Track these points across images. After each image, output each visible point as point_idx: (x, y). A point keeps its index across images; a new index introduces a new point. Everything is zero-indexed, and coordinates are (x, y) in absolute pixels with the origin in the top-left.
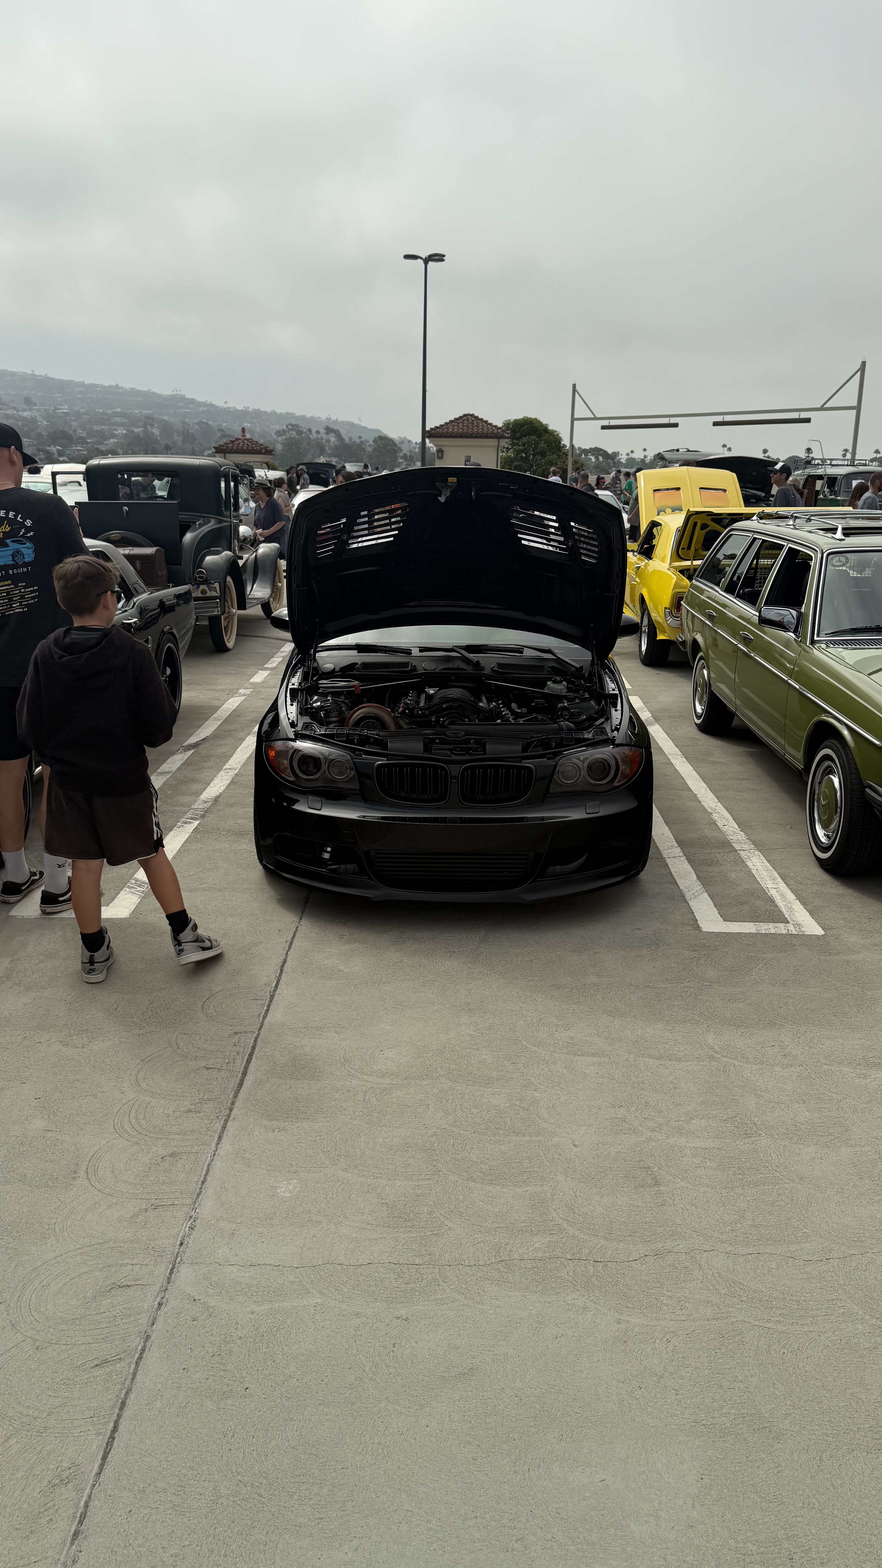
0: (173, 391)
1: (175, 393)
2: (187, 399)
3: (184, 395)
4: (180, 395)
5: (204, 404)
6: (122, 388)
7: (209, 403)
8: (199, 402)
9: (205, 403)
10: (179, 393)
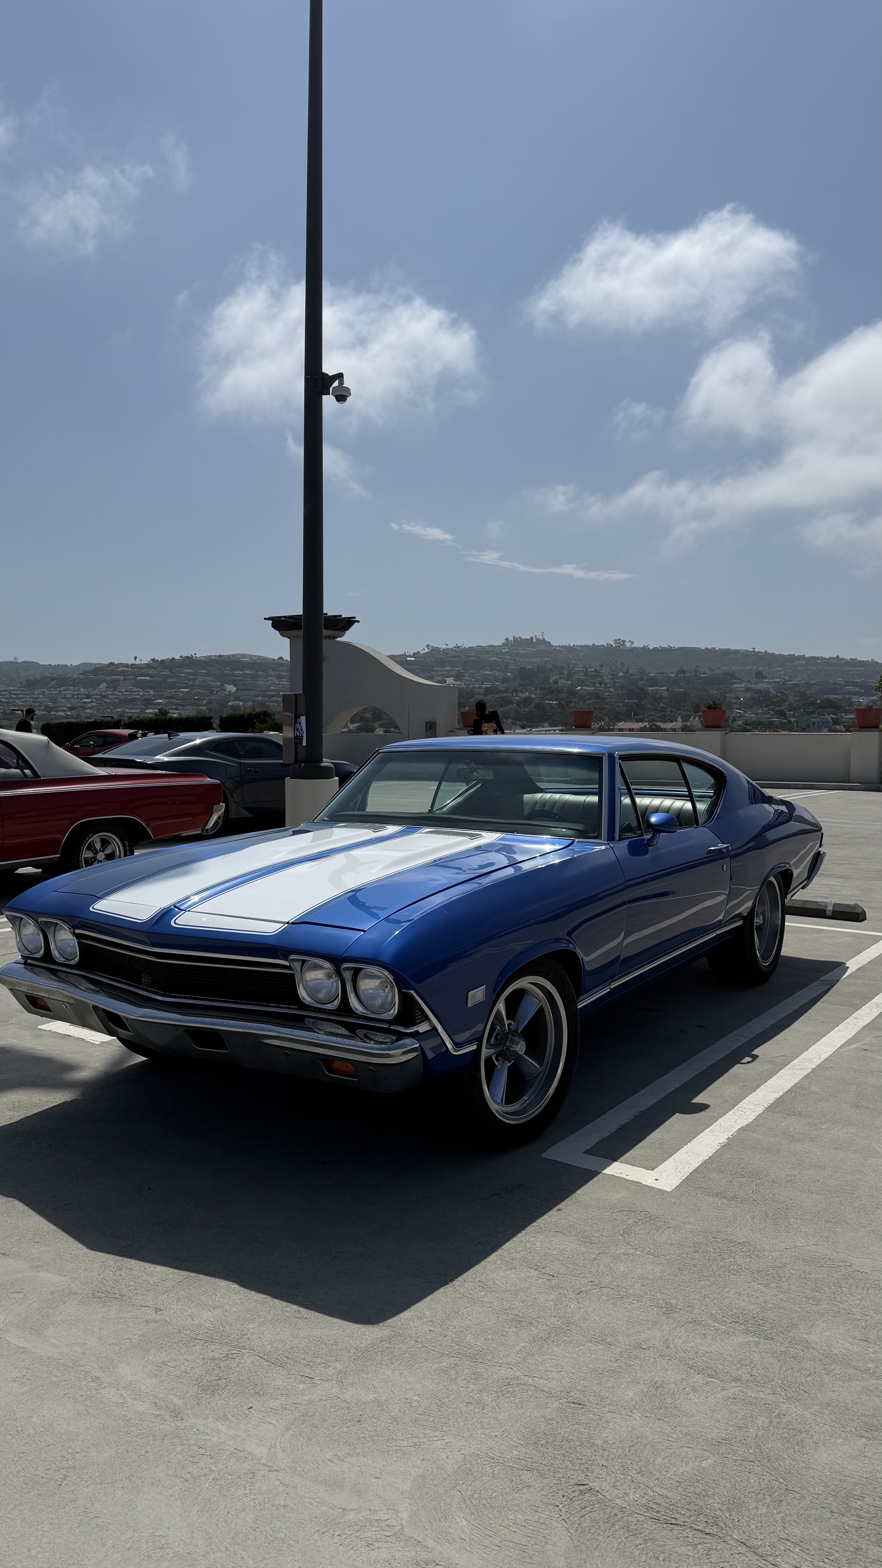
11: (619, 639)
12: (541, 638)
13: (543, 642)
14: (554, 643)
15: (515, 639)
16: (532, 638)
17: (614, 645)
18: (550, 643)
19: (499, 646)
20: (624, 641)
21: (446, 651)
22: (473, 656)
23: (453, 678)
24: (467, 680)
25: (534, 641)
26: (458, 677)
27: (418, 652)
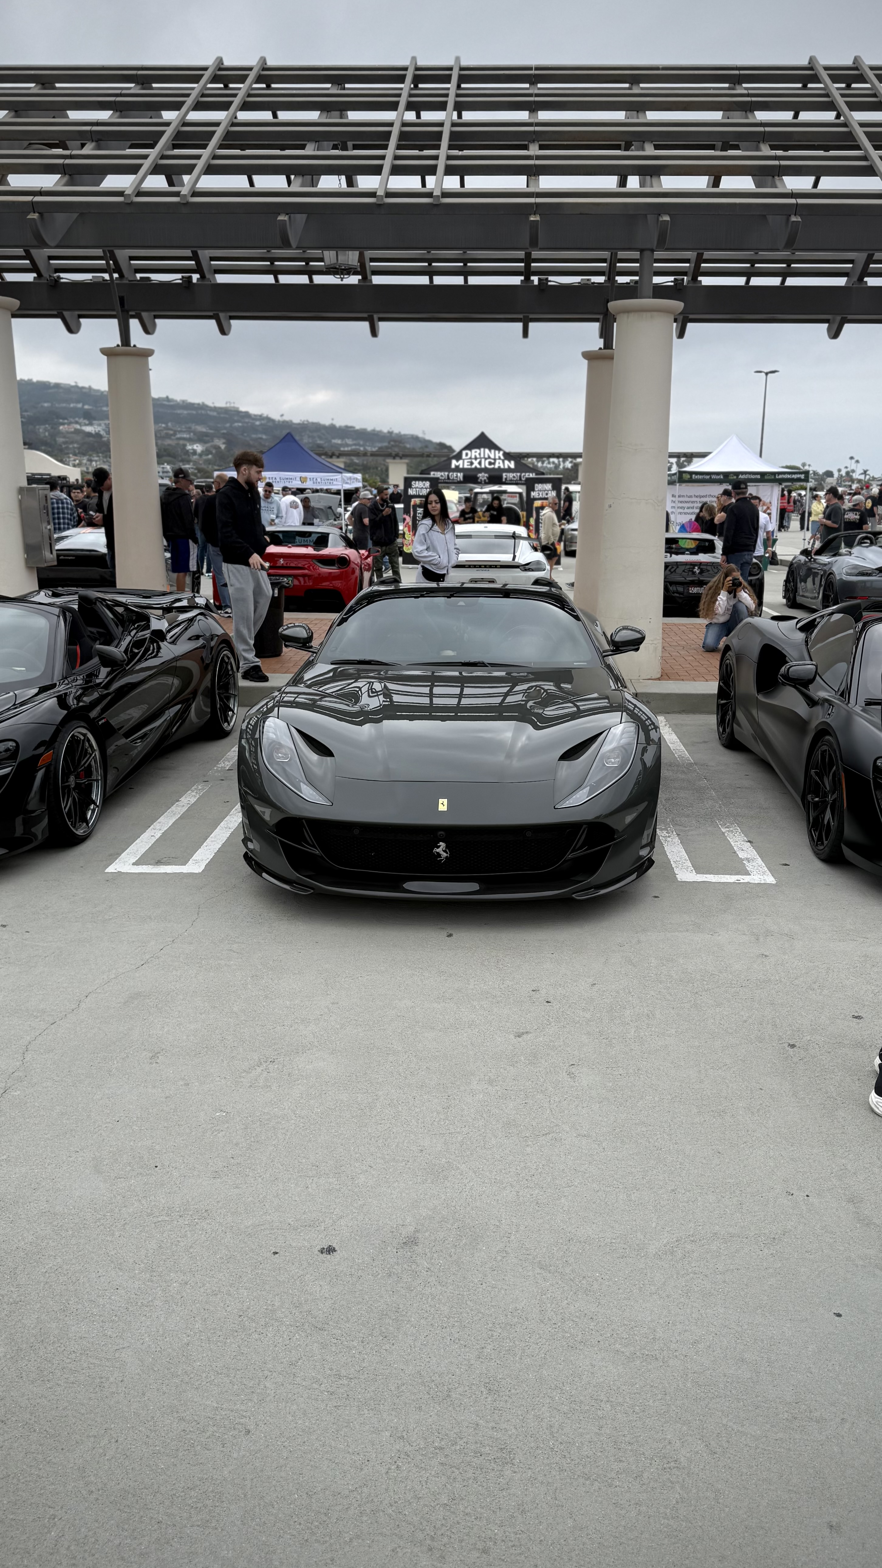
0: (226, 403)
1: (228, 405)
2: (241, 412)
3: (238, 408)
4: (234, 407)
5: (261, 418)
6: (172, 400)
7: (265, 415)
8: (255, 415)
9: (261, 416)
10: (232, 405)
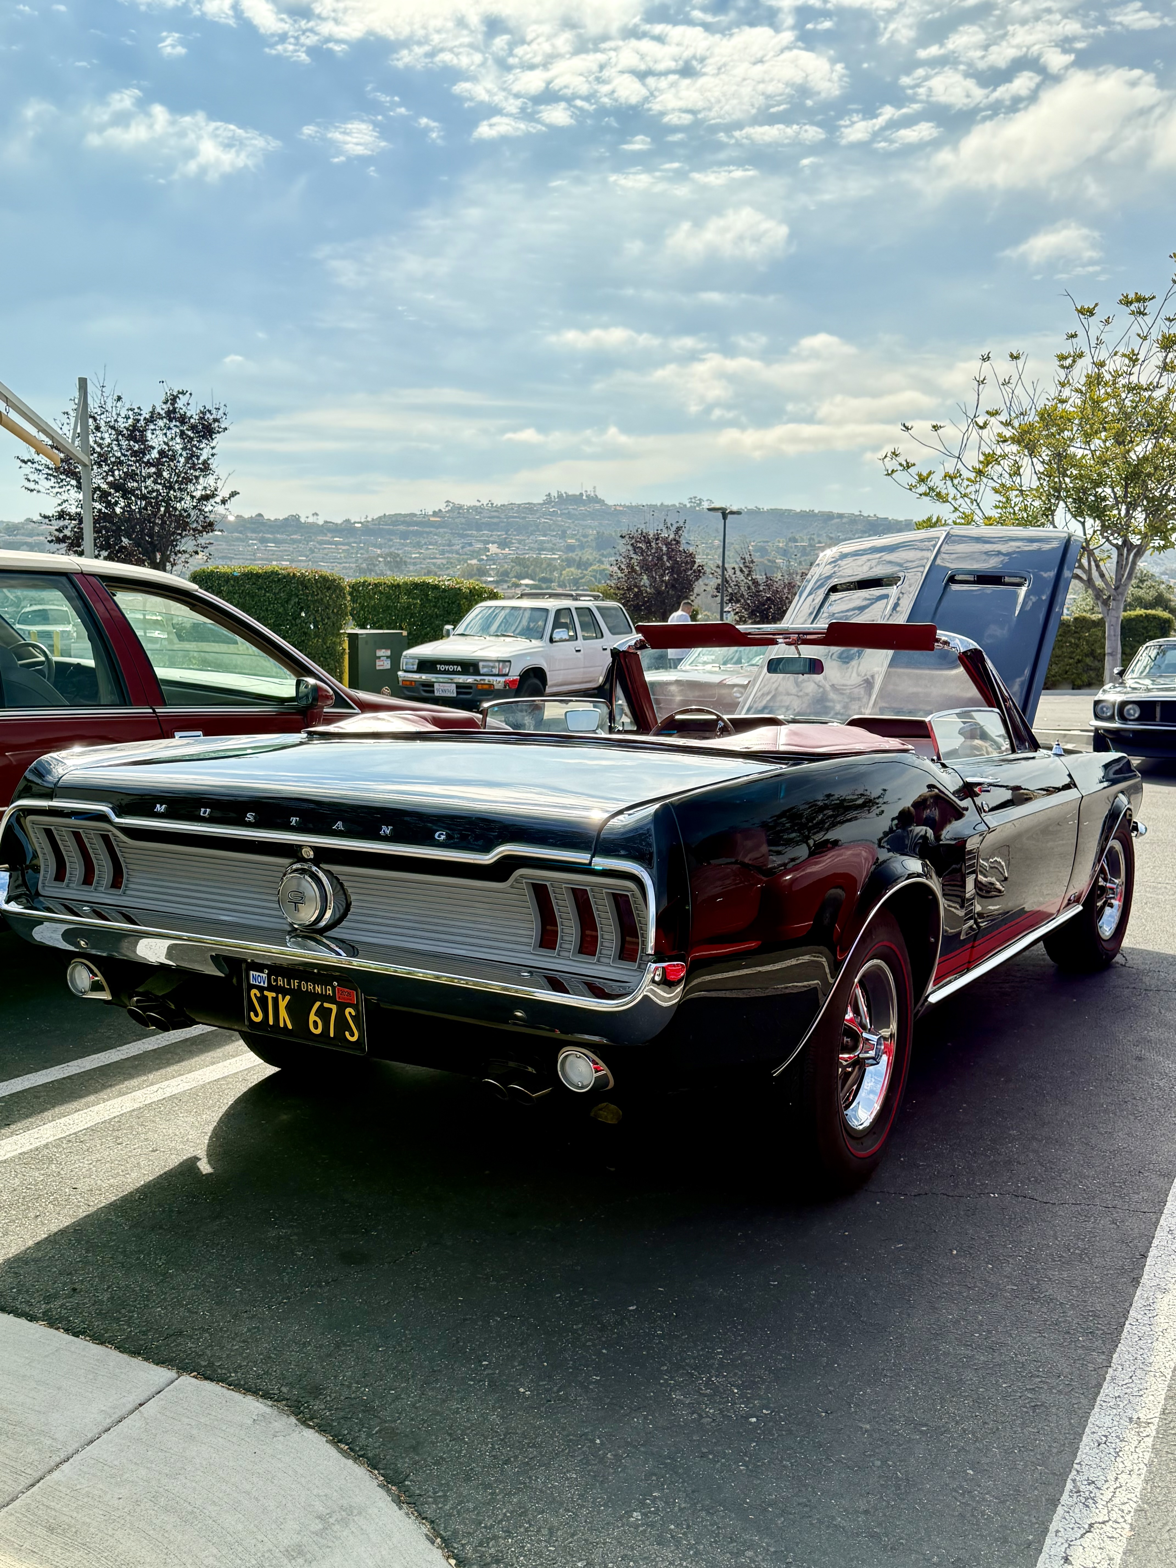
11: (695, 497)
12: (592, 494)
13: (595, 500)
14: (610, 502)
15: (560, 496)
16: (581, 494)
17: (688, 505)
18: (604, 501)
19: (539, 504)
20: (700, 500)
21: (478, 510)
22: (516, 517)
23: (496, 545)
24: (518, 548)
25: (584, 497)
26: (503, 544)
27: (440, 510)
